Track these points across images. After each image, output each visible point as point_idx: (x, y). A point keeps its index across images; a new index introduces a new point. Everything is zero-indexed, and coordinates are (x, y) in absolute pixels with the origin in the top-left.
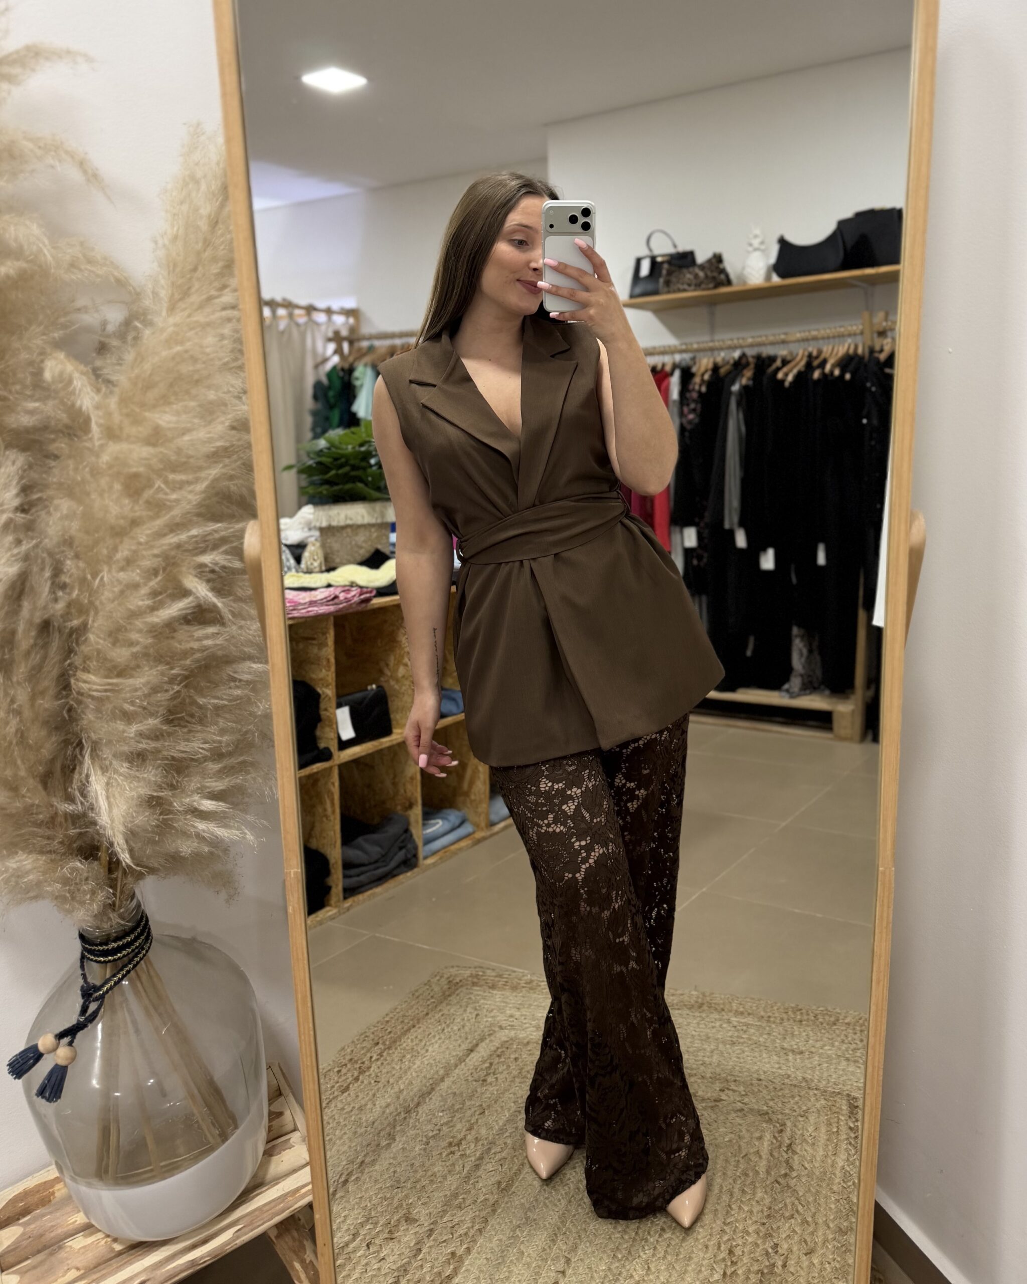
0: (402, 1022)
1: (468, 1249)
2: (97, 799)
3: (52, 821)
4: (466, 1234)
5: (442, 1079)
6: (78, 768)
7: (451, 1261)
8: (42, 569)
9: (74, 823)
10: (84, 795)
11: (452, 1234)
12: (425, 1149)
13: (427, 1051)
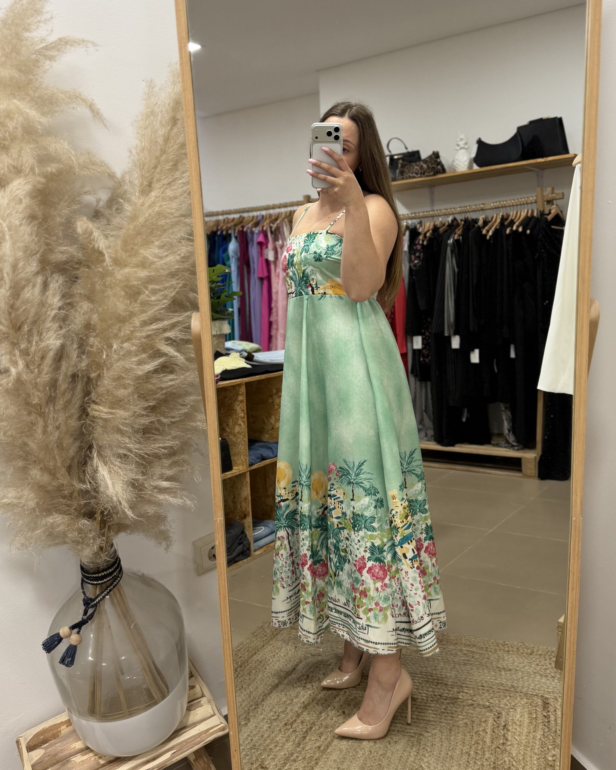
3: (71, 496)
8: (72, 343)
9: (84, 497)
10: (94, 480)
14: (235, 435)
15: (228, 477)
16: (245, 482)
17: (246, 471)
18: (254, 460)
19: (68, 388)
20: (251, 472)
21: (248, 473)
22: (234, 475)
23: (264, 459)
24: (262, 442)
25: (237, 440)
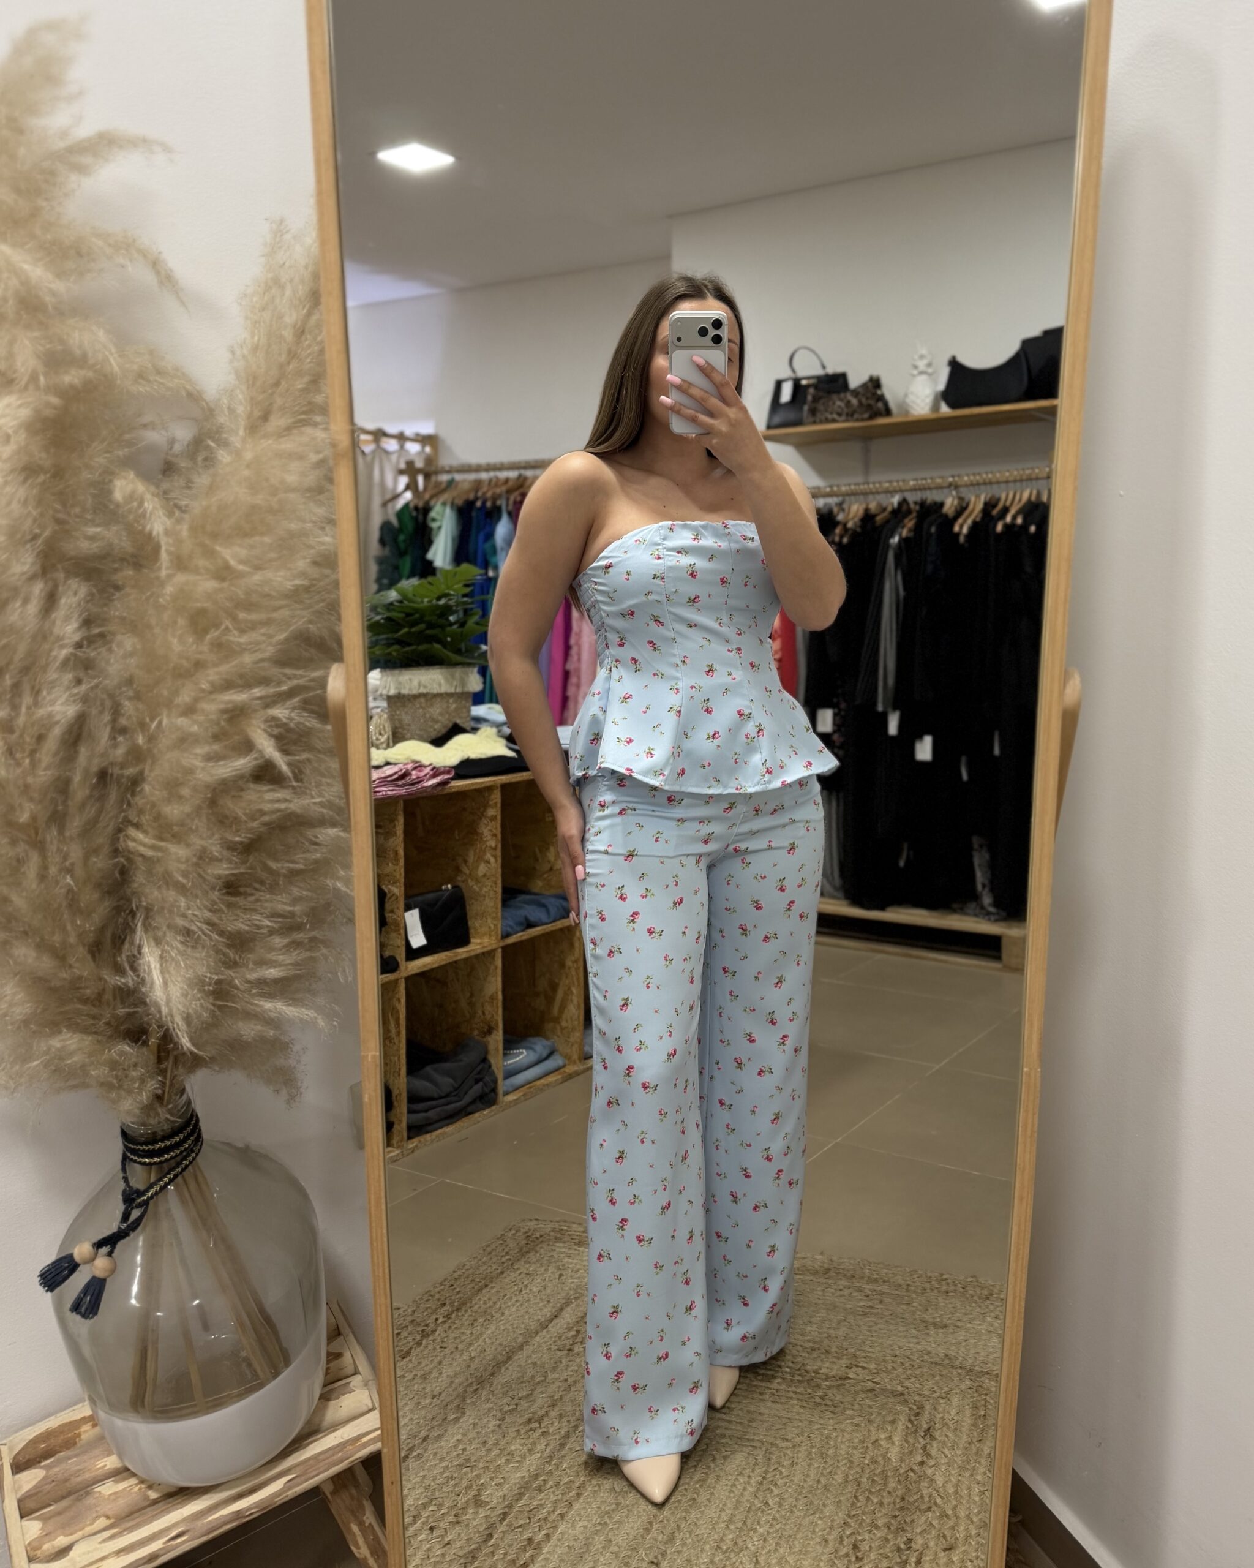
0: (473, 1280)
1: (548, 1536)
2: (150, 972)
3: (98, 999)
4: (546, 1519)
5: (521, 1348)
6: (128, 937)
7: (528, 1549)
8: (101, 712)
9: (123, 1002)
10: (134, 969)
11: (529, 1518)
12: (499, 1426)
13: (503, 1314)
14: (477, 881)
15: (459, 958)
16: (492, 967)
17: (494, 946)
18: (511, 927)
19: (91, 796)
20: (505, 949)
21: (500, 950)
22: (472, 954)
23: (530, 925)
24: (529, 893)
25: (481, 889)
